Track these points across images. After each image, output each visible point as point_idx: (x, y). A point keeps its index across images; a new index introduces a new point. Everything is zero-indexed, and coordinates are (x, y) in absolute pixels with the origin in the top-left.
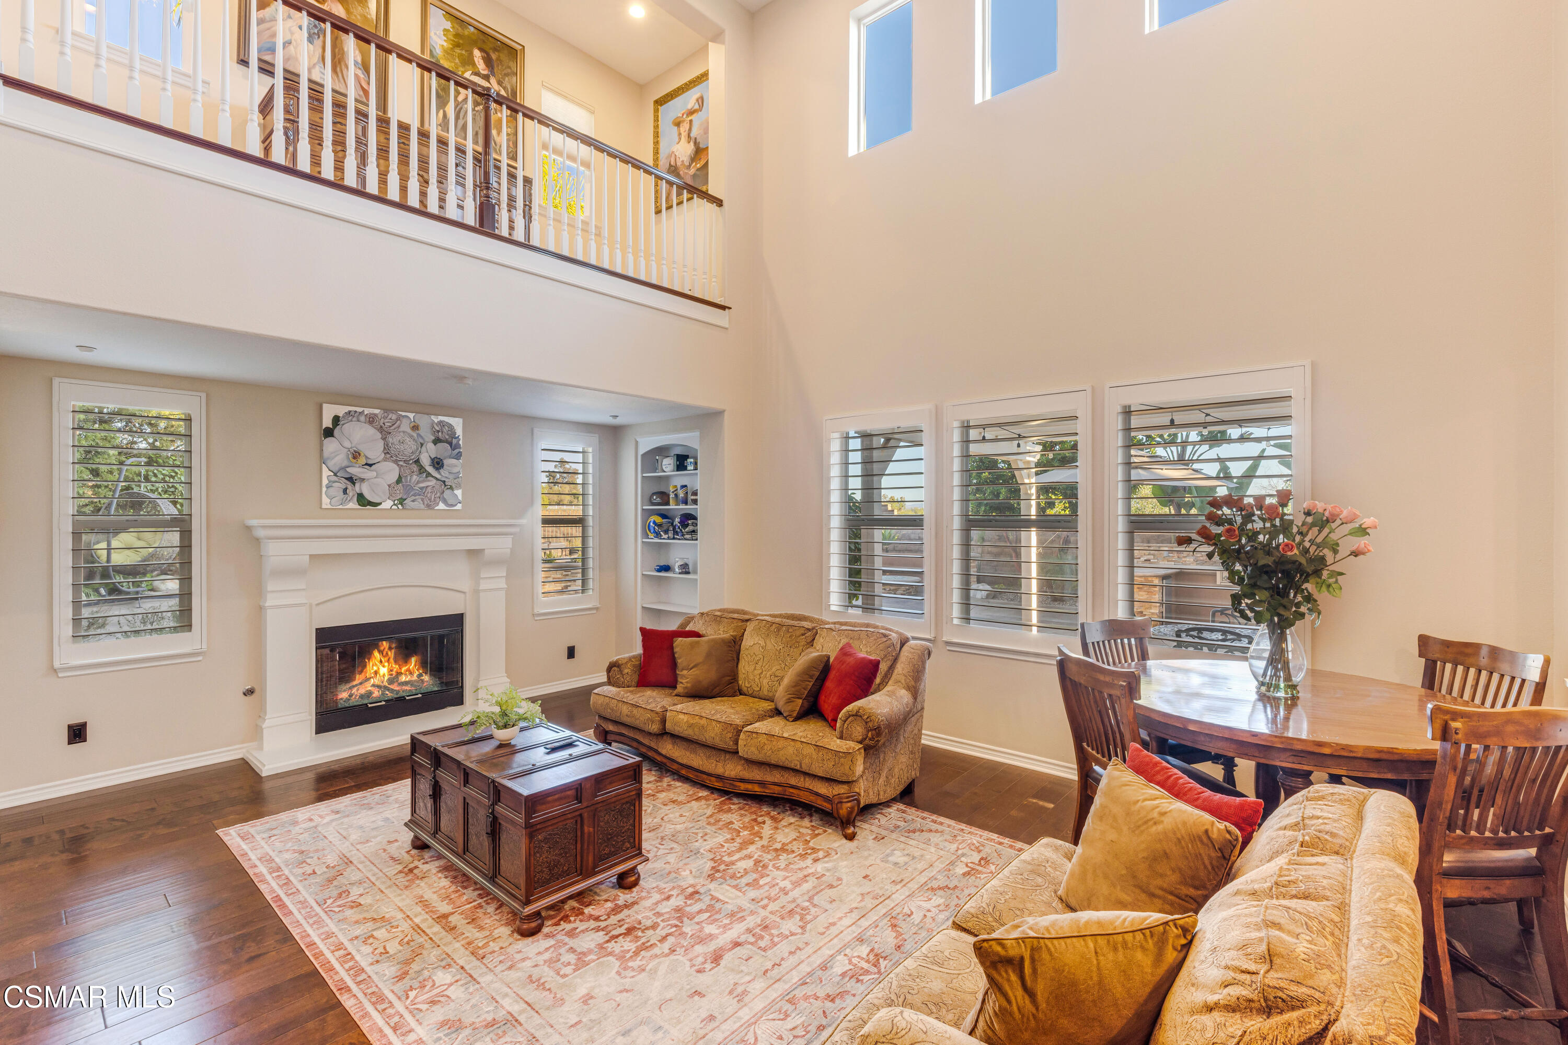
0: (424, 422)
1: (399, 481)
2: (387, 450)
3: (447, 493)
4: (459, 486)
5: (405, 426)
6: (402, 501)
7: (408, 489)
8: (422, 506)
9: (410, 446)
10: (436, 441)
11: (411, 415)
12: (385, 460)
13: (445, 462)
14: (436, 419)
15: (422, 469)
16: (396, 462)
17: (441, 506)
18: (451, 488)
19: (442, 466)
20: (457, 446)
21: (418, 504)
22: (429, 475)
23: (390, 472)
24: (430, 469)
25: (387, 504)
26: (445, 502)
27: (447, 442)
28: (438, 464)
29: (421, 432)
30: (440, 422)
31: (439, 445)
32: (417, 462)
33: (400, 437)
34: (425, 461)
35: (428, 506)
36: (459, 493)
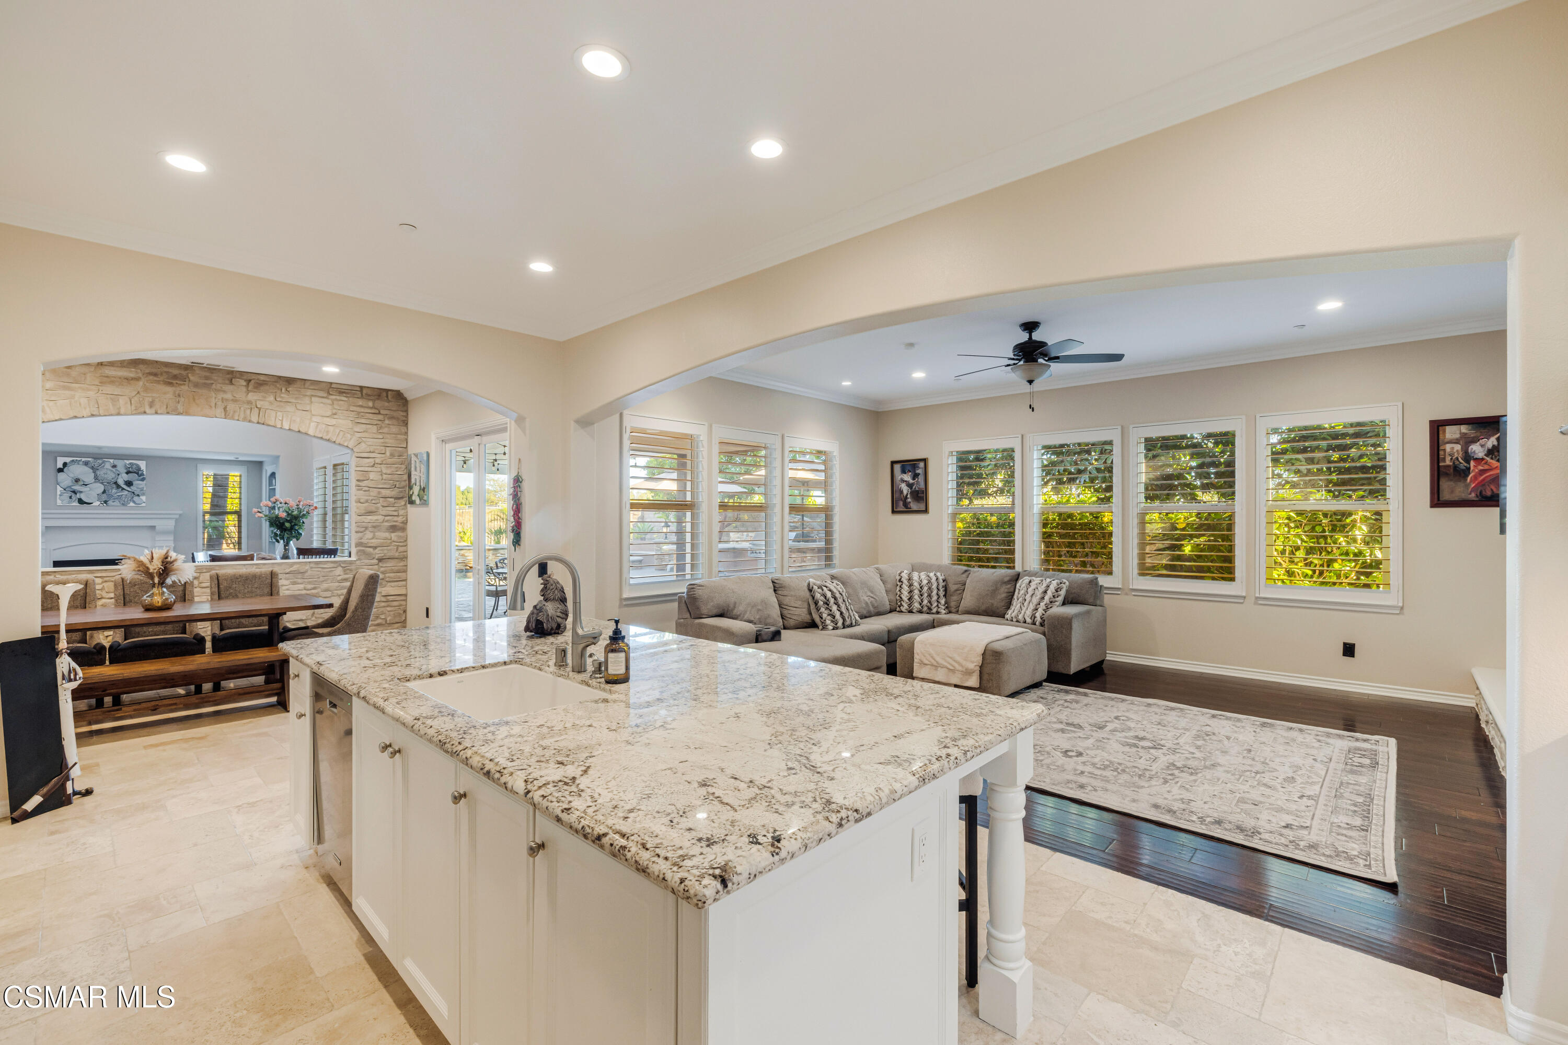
0: (120, 464)
1: (104, 492)
2: (96, 478)
3: (136, 498)
4: (143, 494)
5: (108, 466)
6: (106, 502)
7: (110, 496)
8: (119, 504)
9: (111, 476)
10: (128, 473)
11: (111, 461)
12: (95, 482)
13: (134, 483)
14: (128, 462)
15: (118, 486)
16: (102, 483)
17: (132, 504)
18: (138, 495)
19: (132, 485)
20: (143, 474)
21: (117, 503)
22: (123, 489)
23: (100, 488)
24: (125, 487)
25: (98, 503)
26: (134, 502)
27: (135, 473)
28: (129, 484)
29: (118, 468)
30: (130, 463)
31: (130, 474)
32: (116, 483)
33: (104, 471)
34: (121, 482)
35: (123, 504)
36: (143, 498)
